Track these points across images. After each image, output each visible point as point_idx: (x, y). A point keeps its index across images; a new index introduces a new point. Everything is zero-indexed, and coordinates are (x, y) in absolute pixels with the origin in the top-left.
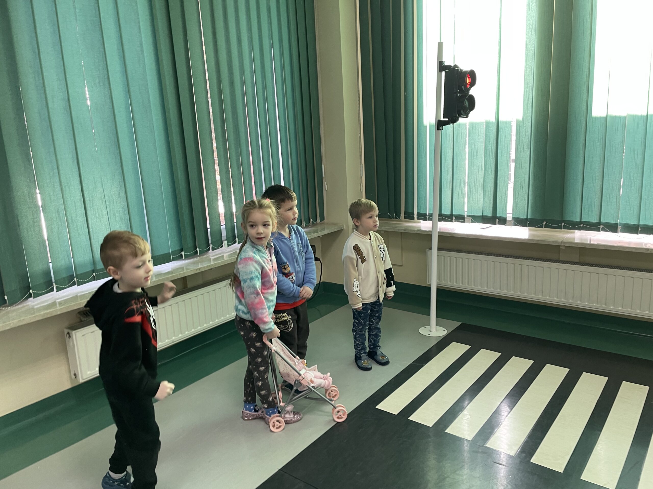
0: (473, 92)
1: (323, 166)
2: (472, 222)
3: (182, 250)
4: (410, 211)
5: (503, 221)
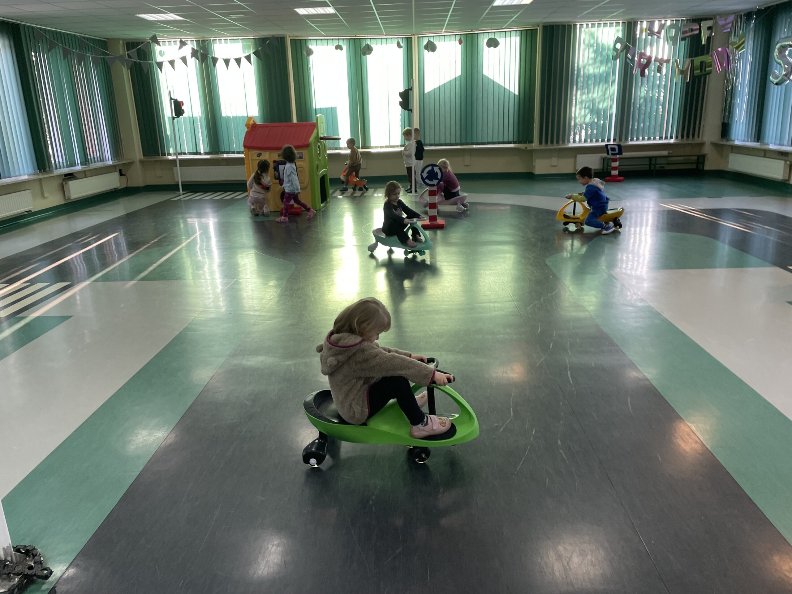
2: (190, 155)
3: (86, 162)
4: (164, 153)
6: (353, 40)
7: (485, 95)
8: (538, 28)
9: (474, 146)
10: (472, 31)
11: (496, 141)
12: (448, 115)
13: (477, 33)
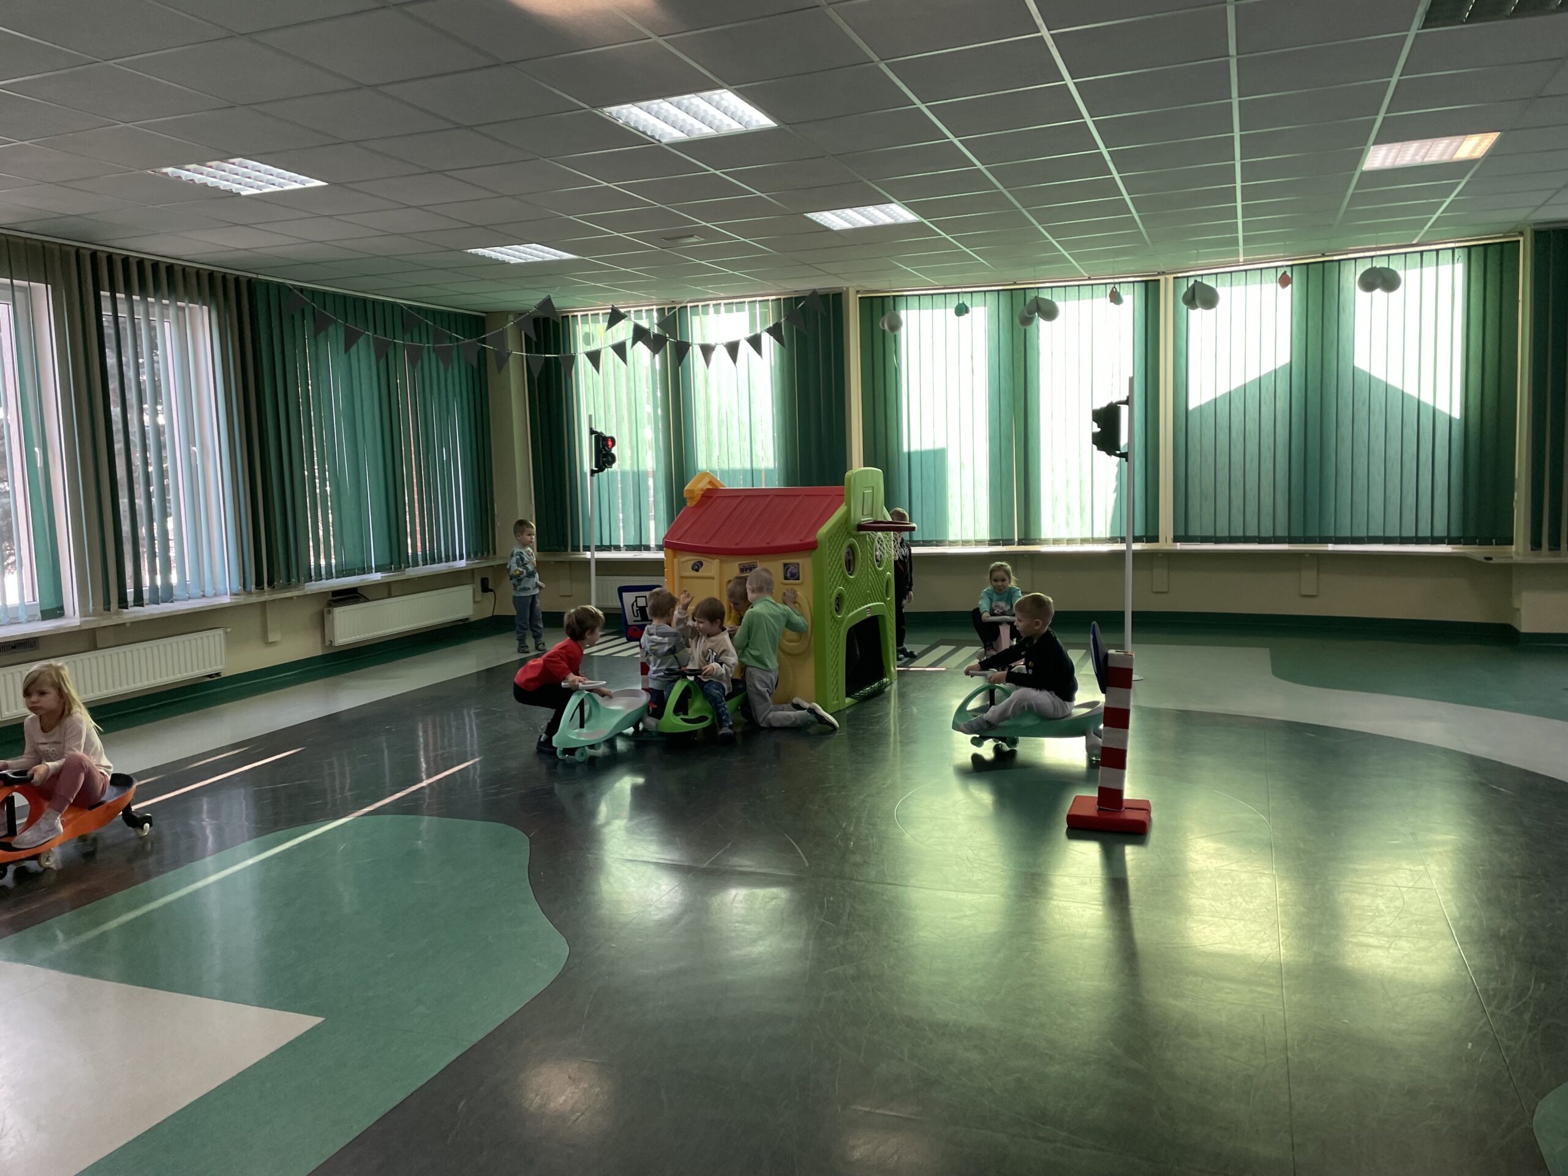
0: (614, 451)
1: (495, 505)
2: (626, 550)
3: (392, 564)
4: (576, 544)
5: (647, 548)
6: (1009, 292)
7: (1362, 414)
8: (1521, 239)
9: (1331, 547)
10: (1323, 255)
11: (1395, 533)
12: (1252, 466)
13: (1339, 261)
